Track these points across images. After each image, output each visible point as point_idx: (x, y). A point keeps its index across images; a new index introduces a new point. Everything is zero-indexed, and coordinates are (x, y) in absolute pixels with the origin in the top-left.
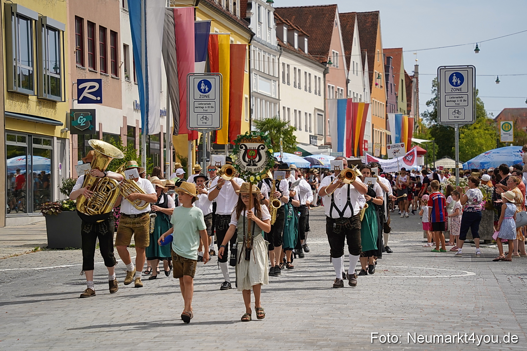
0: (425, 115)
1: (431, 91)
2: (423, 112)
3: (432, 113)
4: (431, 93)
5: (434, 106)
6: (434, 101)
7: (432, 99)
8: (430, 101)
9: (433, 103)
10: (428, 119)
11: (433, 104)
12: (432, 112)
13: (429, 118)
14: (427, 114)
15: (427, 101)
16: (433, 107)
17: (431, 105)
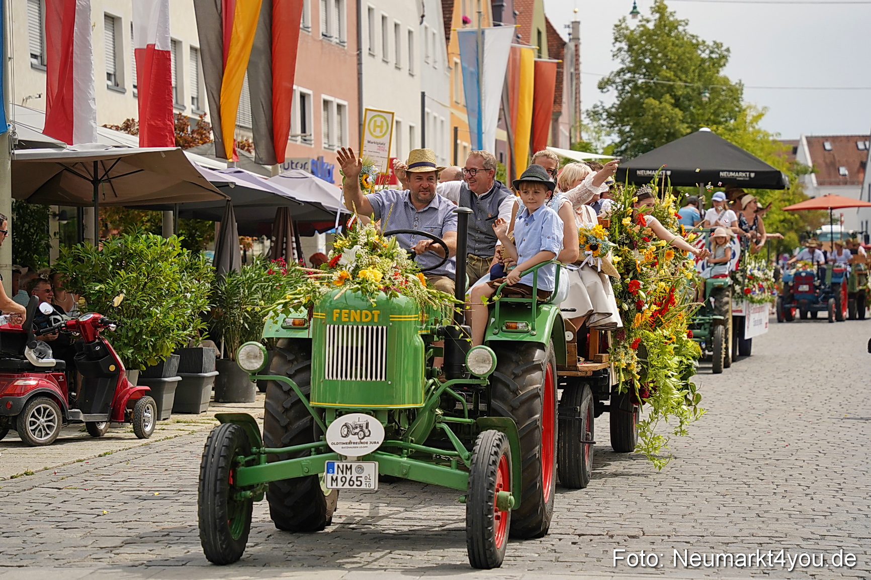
0: (594, 114)
1: (611, 54)
2: (590, 108)
3: (613, 110)
4: (612, 58)
5: (619, 90)
6: (618, 80)
7: (612, 72)
8: (609, 80)
9: (614, 82)
10: (603, 126)
11: (614, 86)
12: (613, 107)
13: (605, 123)
14: (601, 111)
15: (600, 78)
16: (616, 93)
17: (610, 88)
